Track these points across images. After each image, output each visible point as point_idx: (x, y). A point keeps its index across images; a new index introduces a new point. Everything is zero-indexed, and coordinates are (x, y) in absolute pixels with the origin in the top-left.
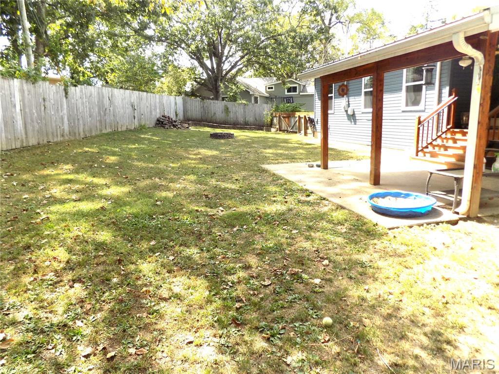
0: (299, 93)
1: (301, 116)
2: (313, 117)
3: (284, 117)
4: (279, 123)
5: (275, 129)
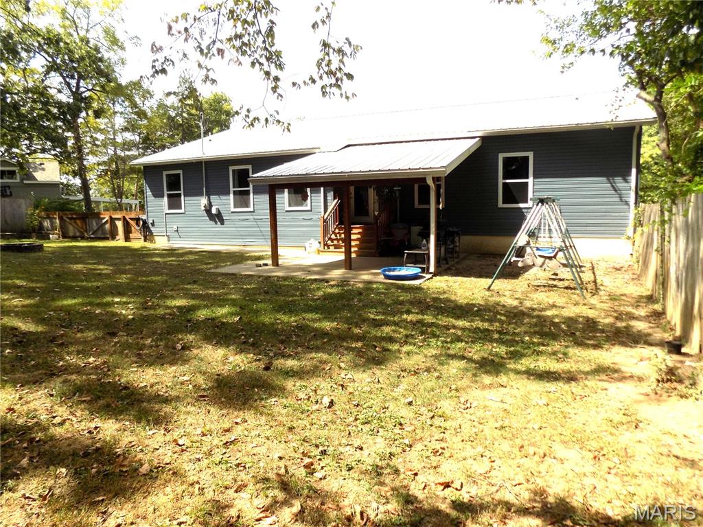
0: (22, 181)
1: (113, 217)
2: (144, 217)
3: (71, 219)
4: (61, 227)
5: (56, 236)
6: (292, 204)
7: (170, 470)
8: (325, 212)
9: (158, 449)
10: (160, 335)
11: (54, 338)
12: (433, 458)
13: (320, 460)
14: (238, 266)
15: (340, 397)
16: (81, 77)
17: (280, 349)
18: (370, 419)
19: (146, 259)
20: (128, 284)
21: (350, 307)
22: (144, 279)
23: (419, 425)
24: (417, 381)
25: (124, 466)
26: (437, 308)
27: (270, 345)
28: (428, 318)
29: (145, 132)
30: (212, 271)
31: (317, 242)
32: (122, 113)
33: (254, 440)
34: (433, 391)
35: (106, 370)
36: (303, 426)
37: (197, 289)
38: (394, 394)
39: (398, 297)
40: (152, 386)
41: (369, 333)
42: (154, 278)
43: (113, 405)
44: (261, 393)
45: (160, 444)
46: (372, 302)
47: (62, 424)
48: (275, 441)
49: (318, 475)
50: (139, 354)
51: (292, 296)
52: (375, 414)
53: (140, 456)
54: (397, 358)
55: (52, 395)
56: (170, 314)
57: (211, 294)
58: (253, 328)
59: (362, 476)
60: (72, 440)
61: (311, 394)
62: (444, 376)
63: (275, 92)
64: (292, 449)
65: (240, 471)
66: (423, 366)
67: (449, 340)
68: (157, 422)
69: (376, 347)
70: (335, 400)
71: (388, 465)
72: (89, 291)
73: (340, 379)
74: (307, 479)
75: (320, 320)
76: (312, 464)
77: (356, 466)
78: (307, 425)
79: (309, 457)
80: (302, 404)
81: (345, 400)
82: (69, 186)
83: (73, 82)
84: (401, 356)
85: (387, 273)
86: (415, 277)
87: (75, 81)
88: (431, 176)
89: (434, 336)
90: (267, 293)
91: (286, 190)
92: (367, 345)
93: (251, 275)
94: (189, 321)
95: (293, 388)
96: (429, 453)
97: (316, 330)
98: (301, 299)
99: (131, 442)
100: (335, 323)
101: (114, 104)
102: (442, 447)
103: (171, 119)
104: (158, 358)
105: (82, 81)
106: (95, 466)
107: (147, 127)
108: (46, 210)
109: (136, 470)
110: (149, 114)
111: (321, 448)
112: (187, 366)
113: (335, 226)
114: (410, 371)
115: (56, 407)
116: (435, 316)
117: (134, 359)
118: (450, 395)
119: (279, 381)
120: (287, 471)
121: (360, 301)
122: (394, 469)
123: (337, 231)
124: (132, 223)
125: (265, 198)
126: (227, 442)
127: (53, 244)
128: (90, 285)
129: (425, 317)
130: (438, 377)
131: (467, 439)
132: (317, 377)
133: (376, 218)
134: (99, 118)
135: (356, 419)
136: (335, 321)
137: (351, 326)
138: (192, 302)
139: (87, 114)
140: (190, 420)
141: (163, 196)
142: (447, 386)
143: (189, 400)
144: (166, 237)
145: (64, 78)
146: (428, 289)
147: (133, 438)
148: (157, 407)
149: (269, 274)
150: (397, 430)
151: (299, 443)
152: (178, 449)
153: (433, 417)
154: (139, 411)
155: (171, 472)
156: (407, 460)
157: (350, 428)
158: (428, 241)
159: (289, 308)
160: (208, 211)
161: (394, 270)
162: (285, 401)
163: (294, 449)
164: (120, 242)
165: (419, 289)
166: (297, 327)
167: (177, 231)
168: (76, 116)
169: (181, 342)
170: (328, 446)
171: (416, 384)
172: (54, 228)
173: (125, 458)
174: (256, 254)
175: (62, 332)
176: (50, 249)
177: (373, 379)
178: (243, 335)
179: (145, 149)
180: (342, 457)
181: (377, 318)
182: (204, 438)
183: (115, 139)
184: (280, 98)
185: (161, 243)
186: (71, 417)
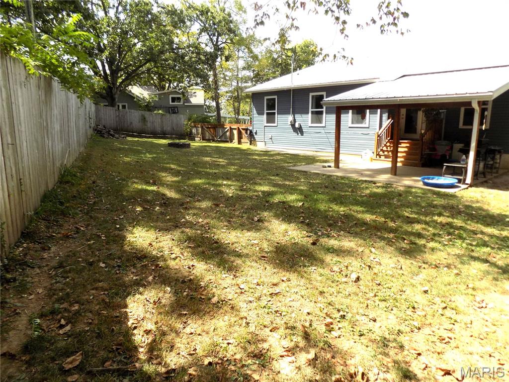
0: (184, 103)
1: (232, 127)
2: (251, 128)
3: (208, 128)
4: (202, 133)
5: (199, 139)
6: (354, 122)
7: (230, 305)
8: (380, 129)
9: (226, 288)
10: (247, 209)
11: (183, 203)
12: (438, 344)
13: (339, 322)
14: (310, 166)
15: (366, 275)
16: (219, 35)
17: (327, 231)
18: (387, 298)
19: (249, 157)
20: (235, 172)
21: (389, 205)
22: (245, 170)
23: (430, 311)
24: (436, 274)
25: (203, 295)
26: (467, 214)
27: (320, 226)
28: (458, 222)
29: (256, 69)
30: (291, 168)
31: (371, 152)
32: (243, 57)
33: (292, 296)
34: (450, 285)
35: (207, 228)
36: (331, 292)
37: (278, 180)
38: (412, 281)
39: (433, 201)
40: (233, 244)
41: (401, 227)
42: (251, 170)
43: (206, 253)
44: (305, 261)
45: (228, 285)
46: (409, 203)
47: (175, 259)
48: (308, 300)
49: (334, 334)
50: (229, 221)
51: (345, 192)
52: (392, 294)
53: (214, 290)
54: (422, 251)
55: (173, 240)
56: (256, 196)
57: (287, 185)
58: (311, 212)
59: (370, 344)
60: (178, 271)
61: (343, 269)
62: (463, 274)
63: (342, 33)
64: (318, 309)
65: (277, 316)
66: (445, 262)
67: (474, 243)
68: (230, 269)
69: (405, 239)
70: (362, 277)
71: (395, 340)
72: (210, 175)
73: (369, 260)
74: (325, 335)
75: (363, 212)
76: (332, 324)
77: (367, 334)
78: (335, 292)
79: (331, 318)
80: (335, 275)
81: (369, 278)
82: (210, 107)
83: (215, 39)
84: (426, 250)
85: (426, 180)
86: (451, 186)
87: (216, 37)
88: (477, 100)
89: (460, 237)
90: (326, 187)
91: (351, 111)
92: (398, 237)
93: (318, 174)
94: (267, 202)
95: (330, 262)
96: (435, 339)
97: (358, 219)
98: (352, 195)
99: (210, 280)
100: (375, 216)
101: (238, 51)
102: (450, 336)
103: (274, 60)
104: (241, 225)
105: (220, 37)
106: (186, 290)
107: (258, 66)
108: (194, 122)
109: (210, 299)
110: (260, 57)
111: (341, 313)
112: (258, 233)
113: (387, 141)
114: (431, 264)
115: (174, 248)
116: (465, 221)
117: (226, 223)
118: (466, 292)
119: (321, 255)
120: (311, 325)
121: (399, 201)
122: (400, 344)
123: (388, 144)
124: (243, 132)
125: (333, 117)
126: (272, 294)
127: (197, 144)
128: (211, 171)
129: (455, 220)
130: (457, 274)
131: (477, 335)
132: (350, 256)
133: (422, 136)
134: (228, 61)
135: (375, 296)
136: (375, 214)
137: (387, 220)
138: (273, 189)
139: (221, 59)
140: (251, 272)
141: (263, 114)
142: (464, 283)
143: (254, 258)
144: (264, 143)
145: (210, 36)
146: (462, 197)
147: (213, 278)
148: (232, 259)
149: (331, 174)
150: (409, 312)
151: (325, 305)
152: (239, 291)
153: (446, 308)
154: (220, 260)
155: (230, 306)
156: (414, 340)
157: (369, 302)
158: (467, 157)
159: (340, 201)
160: (293, 125)
161: (433, 179)
162: (321, 270)
163: (320, 309)
164: (235, 144)
165: (453, 196)
166: (343, 215)
167: (271, 138)
168: (214, 61)
169: (258, 216)
170: (347, 313)
171: (435, 276)
172: (198, 134)
173: (205, 289)
174: (324, 158)
175: (188, 200)
176: (194, 147)
177: (396, 266)
178: (302, 216)
179: (257, 82)
180: (357, 324)
181: (411, 216)
182: (258, 287)
183: (238, 75)
184: (346, 37)
185: (260, 146)
186: (180, 256)
